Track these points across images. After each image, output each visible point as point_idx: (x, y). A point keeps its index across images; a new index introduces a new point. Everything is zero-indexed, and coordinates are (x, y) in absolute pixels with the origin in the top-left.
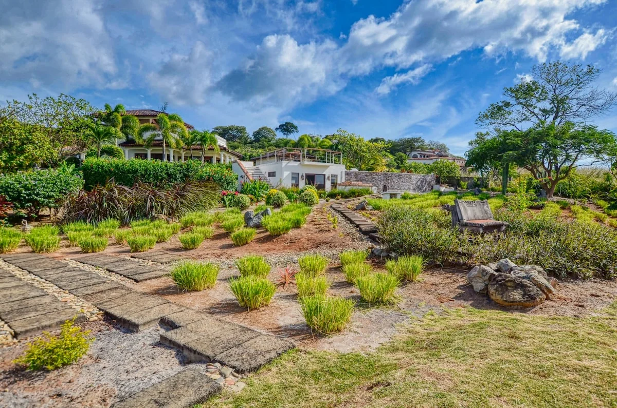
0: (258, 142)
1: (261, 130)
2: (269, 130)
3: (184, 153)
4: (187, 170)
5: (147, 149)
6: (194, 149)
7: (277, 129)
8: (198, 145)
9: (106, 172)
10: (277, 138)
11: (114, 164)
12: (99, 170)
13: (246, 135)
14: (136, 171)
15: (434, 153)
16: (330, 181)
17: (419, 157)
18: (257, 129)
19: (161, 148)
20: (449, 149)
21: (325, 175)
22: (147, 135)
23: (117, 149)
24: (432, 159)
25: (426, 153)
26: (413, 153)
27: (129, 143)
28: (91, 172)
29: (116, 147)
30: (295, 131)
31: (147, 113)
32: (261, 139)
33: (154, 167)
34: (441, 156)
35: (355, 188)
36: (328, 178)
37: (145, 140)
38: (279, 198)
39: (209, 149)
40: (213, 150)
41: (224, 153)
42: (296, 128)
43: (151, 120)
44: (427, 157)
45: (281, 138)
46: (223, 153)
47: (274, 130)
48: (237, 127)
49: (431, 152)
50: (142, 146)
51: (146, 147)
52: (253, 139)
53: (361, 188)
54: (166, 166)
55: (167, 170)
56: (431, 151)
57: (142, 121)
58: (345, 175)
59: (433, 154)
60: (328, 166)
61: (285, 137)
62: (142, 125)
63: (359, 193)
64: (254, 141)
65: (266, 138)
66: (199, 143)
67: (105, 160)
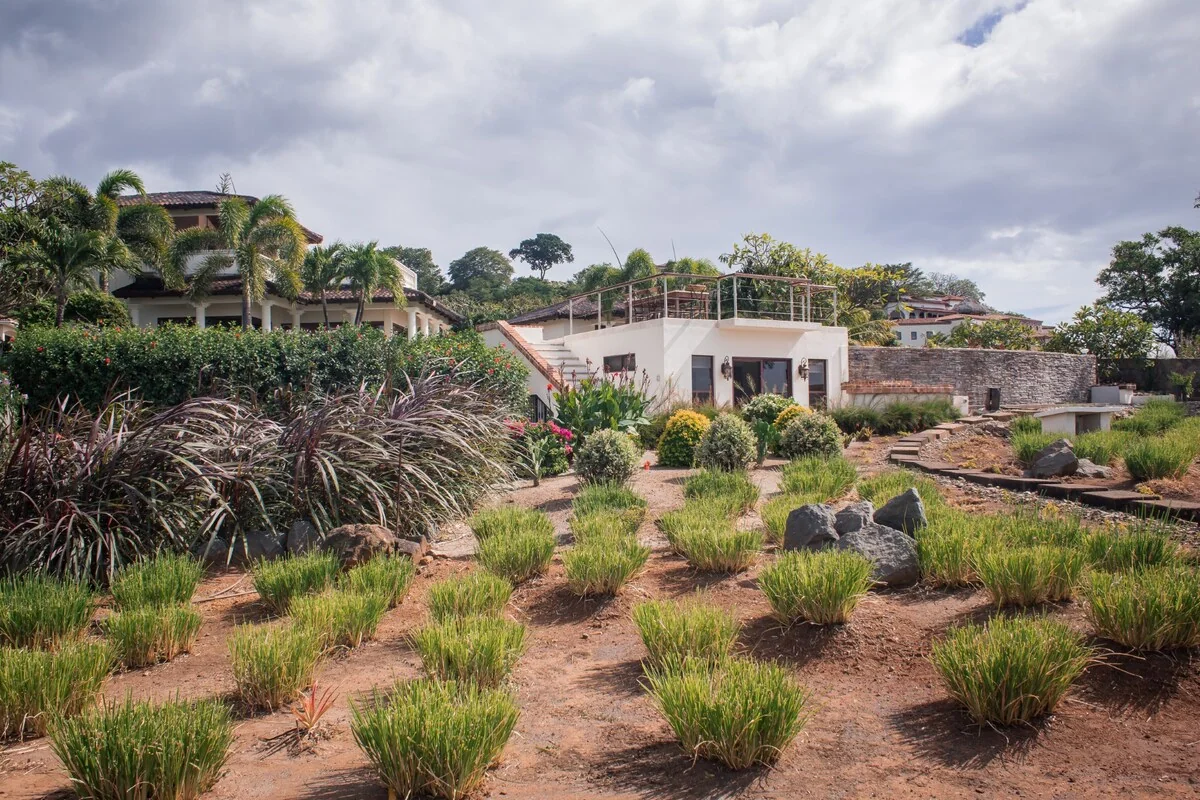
0: (464, 289)
1: (471, 255)
2: (494, 257)
3: (301, 312)
4: (342, 356)
5: (193, 304)
6: (331, 301)
7: (514, 253)
8: (346, 287)
9: (88, 369)
10: (513, 277)
11: (113, 342)
12: (64, 363)
13: (432, 271)
14: (185, 364)
15: (947, 305)
16: (807, 382)
17: (907, 317)
18: (460, 256)
19: (239, 300)
20: (983, 295)
21: (789, 362)
22: (195, 262)
23: (112, 304)
24: (948, 322)
25: (926, 306)
26: (891, 308)
27: (144, 288)
28: (38, 373)
29: (106, 296)
30: (564, 256)
31: (196, 200)
32: (471, 281)
33: (241, 350)
34: (968, 312)
35: (903, 399)
36: (801, 370)
37: (188, 280)
38: (731, 440)
39: (376, 300)
40: (390, 300)
41: (417, 310)
42: (566, 249)
43: (202, 218)
44: (930, 316)
45: (527, 277)
46: (415, 311)
47: (506, 255)
48: (406, 250)
49: (939, 303)
50: (179, 294)
51: (192, 299)
52: (448, 280)
53: (922, 398)
54: (277, 345)
55: (281, 359)
56: (940, 300)
57: (181, 223)
58: (850, 359)
59: (943, 307)
60: (798, 334)
61: (537, 274)
62: (182, 233)
63: (922, 414)
64: (453, 287)
65: (485, 276)
66: (346, 281)
67: (80, 334)
